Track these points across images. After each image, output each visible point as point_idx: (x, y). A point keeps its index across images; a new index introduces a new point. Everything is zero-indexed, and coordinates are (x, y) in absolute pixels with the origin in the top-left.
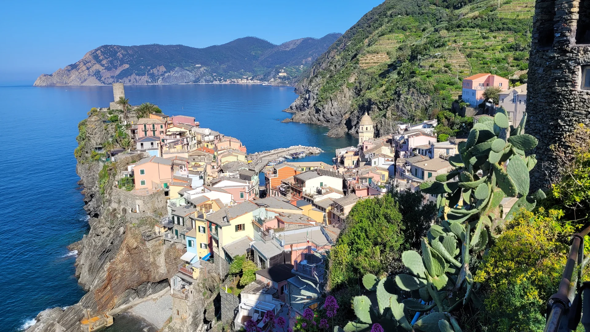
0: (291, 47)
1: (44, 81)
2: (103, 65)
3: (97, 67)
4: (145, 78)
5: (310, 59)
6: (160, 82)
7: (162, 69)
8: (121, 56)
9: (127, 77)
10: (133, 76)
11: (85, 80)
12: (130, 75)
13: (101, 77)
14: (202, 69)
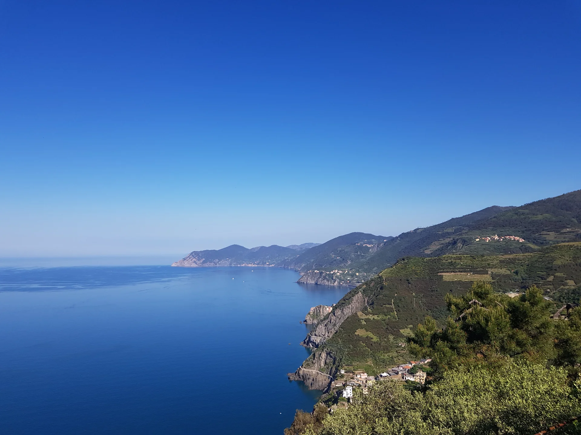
0: (256, 250)
1: (175, 265)
2: (196, 259)
3: (194, 259)
4: (213, 264)
5: (268, 257)
6: (218, 265)
7: (217, 260)
8: (201, 255)
9: (206, 263)
10: (208, 263)
11: (191, 264)
12: (207, 262)
13: (197, 263)
14: (230, 260)
